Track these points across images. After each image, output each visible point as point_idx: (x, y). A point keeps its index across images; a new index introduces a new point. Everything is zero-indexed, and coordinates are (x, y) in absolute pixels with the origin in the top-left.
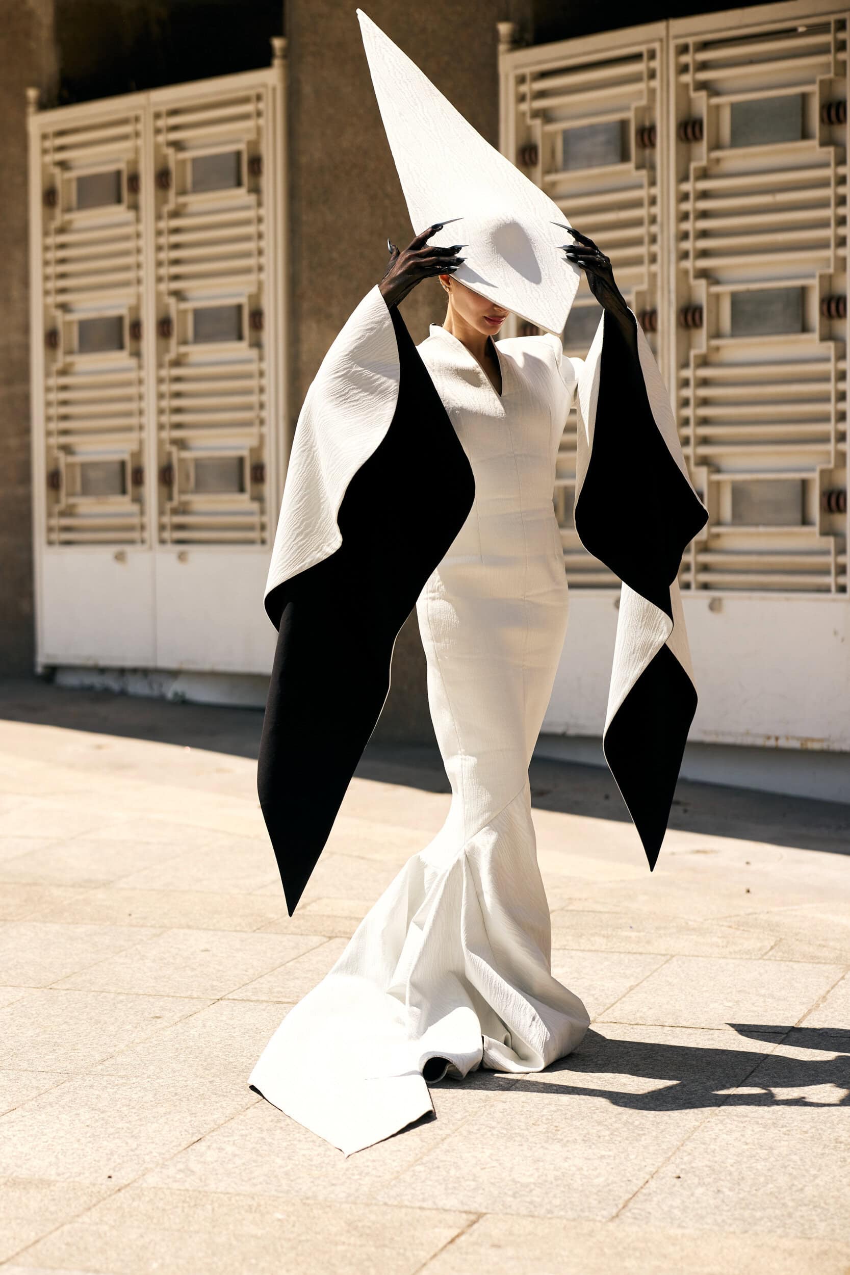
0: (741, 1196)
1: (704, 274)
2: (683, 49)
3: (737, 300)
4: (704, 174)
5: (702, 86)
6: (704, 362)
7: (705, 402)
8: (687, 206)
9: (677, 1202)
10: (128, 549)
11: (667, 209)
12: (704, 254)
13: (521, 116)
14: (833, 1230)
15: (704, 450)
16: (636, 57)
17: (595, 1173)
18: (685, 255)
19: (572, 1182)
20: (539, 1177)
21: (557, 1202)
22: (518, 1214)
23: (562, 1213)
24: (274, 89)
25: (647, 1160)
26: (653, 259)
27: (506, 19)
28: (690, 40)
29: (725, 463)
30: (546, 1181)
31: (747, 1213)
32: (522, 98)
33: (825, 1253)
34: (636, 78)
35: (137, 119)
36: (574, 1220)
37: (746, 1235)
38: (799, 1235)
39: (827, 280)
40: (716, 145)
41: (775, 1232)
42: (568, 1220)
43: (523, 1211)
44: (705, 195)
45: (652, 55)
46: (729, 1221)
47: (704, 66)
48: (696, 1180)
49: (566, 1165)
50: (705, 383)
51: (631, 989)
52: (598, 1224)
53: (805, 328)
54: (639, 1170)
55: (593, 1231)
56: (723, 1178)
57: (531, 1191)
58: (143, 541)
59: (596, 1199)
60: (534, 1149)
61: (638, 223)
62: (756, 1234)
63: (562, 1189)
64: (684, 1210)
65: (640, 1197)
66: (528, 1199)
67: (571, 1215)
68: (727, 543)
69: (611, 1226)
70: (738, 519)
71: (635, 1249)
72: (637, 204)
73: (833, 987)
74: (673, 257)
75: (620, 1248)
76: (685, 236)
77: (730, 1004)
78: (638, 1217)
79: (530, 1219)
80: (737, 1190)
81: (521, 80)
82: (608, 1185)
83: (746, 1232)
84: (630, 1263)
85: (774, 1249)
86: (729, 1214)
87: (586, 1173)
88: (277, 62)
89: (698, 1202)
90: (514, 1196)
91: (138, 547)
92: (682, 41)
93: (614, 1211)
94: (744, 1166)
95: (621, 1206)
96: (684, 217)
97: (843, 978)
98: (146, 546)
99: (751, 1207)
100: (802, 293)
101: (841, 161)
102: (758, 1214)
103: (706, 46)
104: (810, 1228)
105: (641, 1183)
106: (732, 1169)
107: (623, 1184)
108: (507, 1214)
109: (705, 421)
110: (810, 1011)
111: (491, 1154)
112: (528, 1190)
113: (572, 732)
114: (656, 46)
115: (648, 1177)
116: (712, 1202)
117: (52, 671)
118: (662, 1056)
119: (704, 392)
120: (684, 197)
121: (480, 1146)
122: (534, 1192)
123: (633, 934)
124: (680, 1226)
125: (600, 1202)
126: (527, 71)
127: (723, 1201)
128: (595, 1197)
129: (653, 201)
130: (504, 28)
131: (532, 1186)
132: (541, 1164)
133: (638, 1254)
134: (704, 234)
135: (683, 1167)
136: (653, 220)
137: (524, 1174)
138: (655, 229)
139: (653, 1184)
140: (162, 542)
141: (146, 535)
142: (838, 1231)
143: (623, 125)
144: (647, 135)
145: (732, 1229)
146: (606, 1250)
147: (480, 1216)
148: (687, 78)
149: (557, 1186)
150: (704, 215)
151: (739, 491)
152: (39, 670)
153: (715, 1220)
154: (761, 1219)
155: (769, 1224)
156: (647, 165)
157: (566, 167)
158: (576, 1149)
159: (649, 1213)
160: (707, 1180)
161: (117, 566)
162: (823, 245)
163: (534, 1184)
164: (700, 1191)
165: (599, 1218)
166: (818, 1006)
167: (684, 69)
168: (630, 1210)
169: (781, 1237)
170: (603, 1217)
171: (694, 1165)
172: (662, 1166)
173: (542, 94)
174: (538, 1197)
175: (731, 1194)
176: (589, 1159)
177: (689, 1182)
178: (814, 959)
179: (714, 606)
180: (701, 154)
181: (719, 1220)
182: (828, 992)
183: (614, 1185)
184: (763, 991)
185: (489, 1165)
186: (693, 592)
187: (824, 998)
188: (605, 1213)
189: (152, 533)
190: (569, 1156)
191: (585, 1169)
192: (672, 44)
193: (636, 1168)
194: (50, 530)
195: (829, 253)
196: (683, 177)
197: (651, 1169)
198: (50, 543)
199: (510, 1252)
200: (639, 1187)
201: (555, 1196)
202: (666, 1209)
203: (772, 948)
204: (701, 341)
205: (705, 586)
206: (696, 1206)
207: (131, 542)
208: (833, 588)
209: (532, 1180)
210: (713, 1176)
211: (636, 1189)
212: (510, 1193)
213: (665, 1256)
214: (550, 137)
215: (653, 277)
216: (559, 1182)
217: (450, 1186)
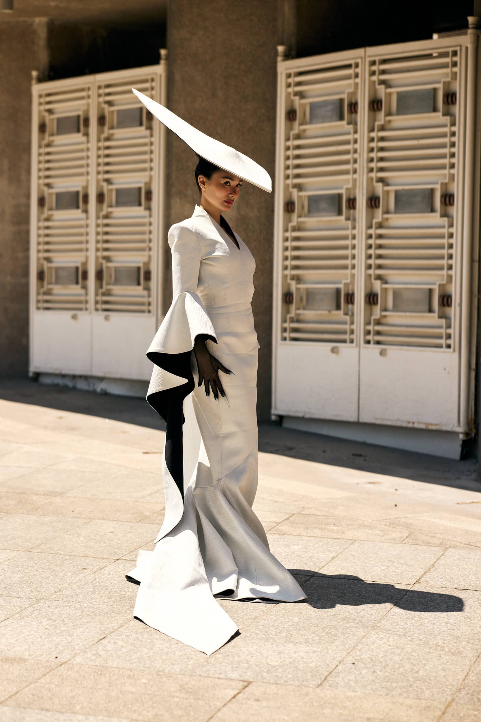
0: (386, 675)
1: (381, 180)
2: (373, 63)
3: (397, 194)
4: (382, 128)
5: (383, 82)
6: (380, 226)
7: (380, 247)
8: (373, 145)
9: (352, 678)
10: (78, 313)
11: (363, 146)
12: (381, 170)
13: (288, 95)
14: (433, 695)
15: (379, 272)
16: (349, 66)
17: (310, 660)
18: (371, 170)
19: (298, 665)
20: (281, 662)
21: (290, 676)
22: (269, 683)
23: (292, 682)
24: (161, 76)
25: (338, 654)
26: (355, 172)
27: (282, 44)
28: (377, 59)
29: (390, 279)
30: (284, 664)
31: (388, 684)
32: (289, 85)
33: (428, 707)
34: (348, 77)
35: (89, 89)
36: (298, 686)
37: (388, 697)
38: (415, 697)
39: (444, 185)
40: (389, 114)
41: (403, 695)
42: (295, 686)
43: (272, 681)
44: (382, 139)
45: (357, 65)
46: (379, 689)
47: (383, 72)
48: (363, 666)
49: (296, 655)
50: (380, 237)
51: (333, 558)
52: (311, 689)
53: (433, 210)
54: (333, 659)
55: (308, 693)
56: (377, 664)
57: (277, 670)
58: (86, 309)
59: (310, 675)
60: (279, 646)
61: (347, 152)
62: (393, 696)
63: (293, 669)
64: (356, 682)
65: (333, 674)
66: (275, 674)
67: (297, 683)
68: (390, 320)
69: (318, 690)
70: (396, 308)
71: (329, 703)
72: (347, 142)
73: (438, 560)
74: (365, 171)
75: (322, 703)
76: (371, 160)
77: (384, 568)
78: (332, 685)
79: (275, 685)
80: (384, 671)
81: (289, 76)
82: (317, 667)
83: (387, 695)
84: (327, 711)
85: (402, 704)
86: (379, 684)
87: (305, 660)
88: (162, 62)
89: (363, 678)
90: (268, 672)
91: (84, 312)
92: (372, 59)
93: (320, 682)
94: (388, 658)
95: (323, 679)
96: (372, 150)
97: (443, 555)
98: (88, 312)
99: (391, 681)
100: (432, 191)
101: (453, 124)
102: (394, 685)
103: (384, 61)
104: (421, 693)
105: (334, 666)
106: (382, 660)
107: (325, 667)
108: (263, 682)
109: (380, 257)
110: (425, 573)
111: (257, 649)
112: (275, 669)
113: (307, 416)
114: (359, 61)
115: (338, 663)
116: (371, 678)
117: (38, 375)
118: (348, 596)
119: (380, 242)
120: (372, 140)
121: (251, 644)
122: (278, 670)
123: (335, 528)
124: (353, 691)
125: (312, 677)
126: (292, 71)
127: (376, 677)
128: (310, 674)
129: (356, 141)
130: (281, 49)
131: (277, 667)
132: (283, 655)
133: (331, 706)
134: (382, 159)
135: (356, 658)
136: (355, 151)
137: (273, 660)
138: (356, 156)
139: (340, 667)
140: (97, 310)
141: (88, 306)
142: (435, 695)
143: (341, 101)
144: (353, 107)
145: (380, 693)
146: (314, 704)
147: (250, 683)
148: (375, 78)
149: (291, 667)
150: (382, 149)
151: (397, 294)
152: (31, 374)
153: (372, 688)
154: (396, 687)
155: (400, 690)
156: (353, 122)
157: (311, 122)
158: (301, 647)
159: (338, 683)
160: (369, 665)
161: (73, 322)
162: (443, 167)
163: (279, 666)
164: (364, 671)
165: (311, 686)
166: (430, 570)
167: (373, 73)
168: (328, 681)
169: (405, 698)
170: (314, 685)
171: (362, 657)
172: (345, 657)
173: (299, 84)
174: (280, 673)
175: (380, 673)
176: (307, 653)
177: (359, 666)
178: (428, 544)
179: (382, 353)
180: (381, 118)
181: (374, 687)
182: (435, 562)
183: (320, 667)
184: (401, 561)
185: (255, 655)
186: (372, 345)
187: (433, 566)
188: (314, 683)
189: (91, 305)
190: (297, 651)
191: (305, 658)
192: (368, 60)
193: (332, 658)
194: (38, 301)
195: (446, 172)
196: (371, 129)
197: (339, 659)
198: (38, 308)
199: (264, 704)
200: (333, 669)
201: (289, 673)
202: (346, 681)
203: (407, 537)
204: (379, 215)
205: (378, 343)
206: (362, 680)
207: (80, 309)
208: (444, 346)
209: (277, 664)
210: (372, 663)
211: (331, 670)
212: (266, 670)
213: (345, 707)
214: (303, 106)
215: (355, 180)
216: (291, 665)
217: (235, 666)
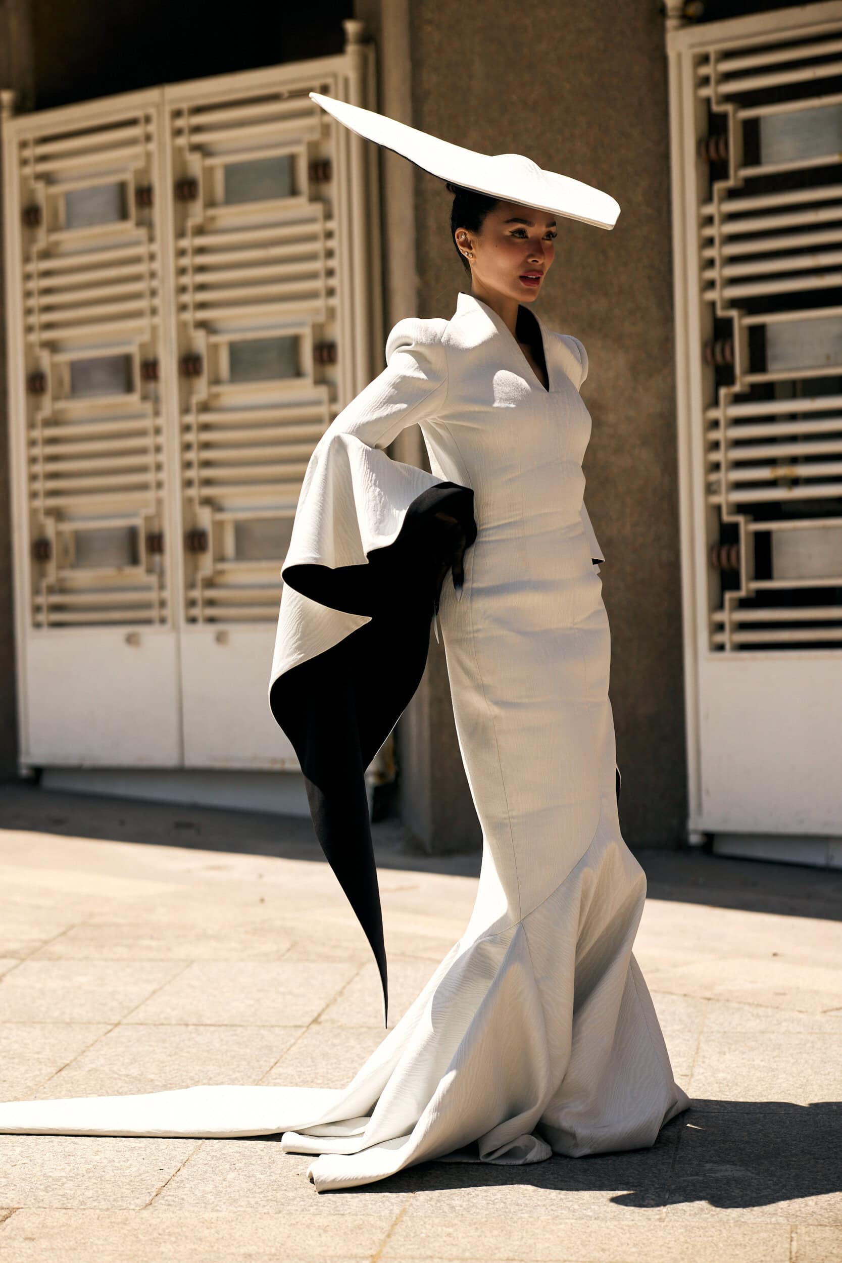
0: (273, 1178)
1: (203, 325)
2: (177, 114)
3: (235, 350)
4: (200, 231)
5: (197, 148)
6: (205, 408)
7: (206, 446)
8: (185, 261)
9: (209, 1187)
11: (166, 264)
12: (202, 306)
13: (24, 179)
14: (365, 1205)
15: (208, 491)
16: (132, 122)
17: (127, 1164)
18: (183, 308)
19: (103, 1174)
20: (70, 1171)
21: (89, 1193)
22: (51, 1207)
23: (95, 1204)
25: (178, 1149)
26: (154, 311)
28: (184, 105)
29: (227, 503)
30: (78, 1174)
31: (279, 1195)
32: (24, 162)
33: (359, 1227)
34: (132, 142)
36: (108, 1209)
37: (280, 1215)
38: (332, 1212)
39: (318, 328)
40: (211, 203)
41: (309, 1210)
42: (101, 1210)
43: (56, 1204)
44: (201, 250)
45: (148, 119)
46: (262, 1203)
47: (197, 129)
48: (228, 1166)
49: (98, 1158)
50: (206, 427)
51: (154, 992)
52: (132, 1212)
53: (299, 374)
54: (170, 1159)
55: (127, 1219)
56: (253, 1162)
57: (63, 1184)
59: (127, 1189)
60: (64, 1144)
61: (137, 278)
62: (290, 1214)
63: (95, 1181)
64: (218, 1194)
65: (173, 1184)
66: (60, 1193)
67: (104, 1205)
68: (230, 578)
69: (145, 1214)
70: (241, 554)
71: (170, 1235)
72: (136, 260)
73: (349, 983)
74: (173, 308)
75: (155, 1235)
76: (182, 289)
77: (251, 1002)
78: (172, 1203)
79: (64, 1211)
80: (268, 1173)
81: (24, 144)
82: (140, 1175)
83: (280, 1212)
84: (166, 1248)
85: (308, 1227)
86: (262, 1196)
87: (117, 1164)
89: (230, 1186)
90: (46, 1190)
92: (176, 106)
93: (148, 1199)
94: (273, 1150)
95: (154, 1194)
96: (182, 271)
97: (357, 974)
99: (284, 1188)
100: (295, 342)
101: (329, 217)
102: (291, 1195)
103: (199, 110)
104: (343, 1204)
105: (173, 1171)
106: (262, 1153)
107: (155, 1173)
108: (39, 1207)
109: (207, 464)
110: (328, 1006)
111: (21, 1152)
112: (59, 1183)
114: (152, 111)
115: (179, 1165)
116: (244, 1185)
118: (188, 1052)
119: (206, 436)
120: (181, 253)
121: (10, 1144)
122: (66, 1185)
123: (154, 943)
124: (213, 1210)
125: (132, 1192)
126: (29, 136)
127: (255, 1184)
128: (128, 1186)
129: (152, 257)
130: (7, 96)
131: (65, 1180)
132: (72, 1158)
133: (173, 1239)
134: (202, 287)
135: (214, 1154)
136: (153, 275)
137: (56, 1169)
138: (155, 283)
139: (184, 1172)
142: (370, 1206)
143: (122, 187)
144: (145, 195)
145: (266, 1211)
146: (141, 1237)
147: (12, 1211)
148: (182, 141)
149: (89, 1178)
150: (201, 269)
151: (241, 530)
153: (249, 1203)
154: (294, 1199)
155: (302, 1203)
156: (146, 223)
157: (69, 225)
158: (107, 1142)
159: (183, 1199)
160: (238, 1165)
162: (314, 295)
163: (66, 1177)
164: (231, 1176)
165: (132, 1207)
166: (335, 1000)
167: (178, 132)
168: (164, 1197)
169: (314, 1215)
170: (137, 1205)
171: (224, 1152)
172: (193, 1154)
173: (44, 158)
174: (71, 1190)
175: (262, 1177)
176: (120, 1151)
177: (221, 1168)
178: (328, 959)
179: (220, 638)
180: (197, 212)
181: (252, 1201)
182: (344, 988)
183: (147, 1175)
184: (282, 989)
185: (19, 1162)
186: (199, 626)
187: (341, 993)
188: (138, 1201)
190: (99, 1150)
191: (117, 1161)
192: (168, 109)
193: (168, 1157)
195: (319, 303)
196: (180, 234)
197: (182, 1158)
199: (44, 1244)
200: (172, 1175)
201: (87, 1188)
202: (199, 1195)
203: (289, 950)
204: (202, 389)
205: (212, 620)
206: (229, 1190)
209: (63, 1174)
210: (244, 1161)
211: (169, 1178)
212: (42, 1187)
213: (201, 1240)
214: (53, 199)
215: (154, 329)
216: (91, 1174)
